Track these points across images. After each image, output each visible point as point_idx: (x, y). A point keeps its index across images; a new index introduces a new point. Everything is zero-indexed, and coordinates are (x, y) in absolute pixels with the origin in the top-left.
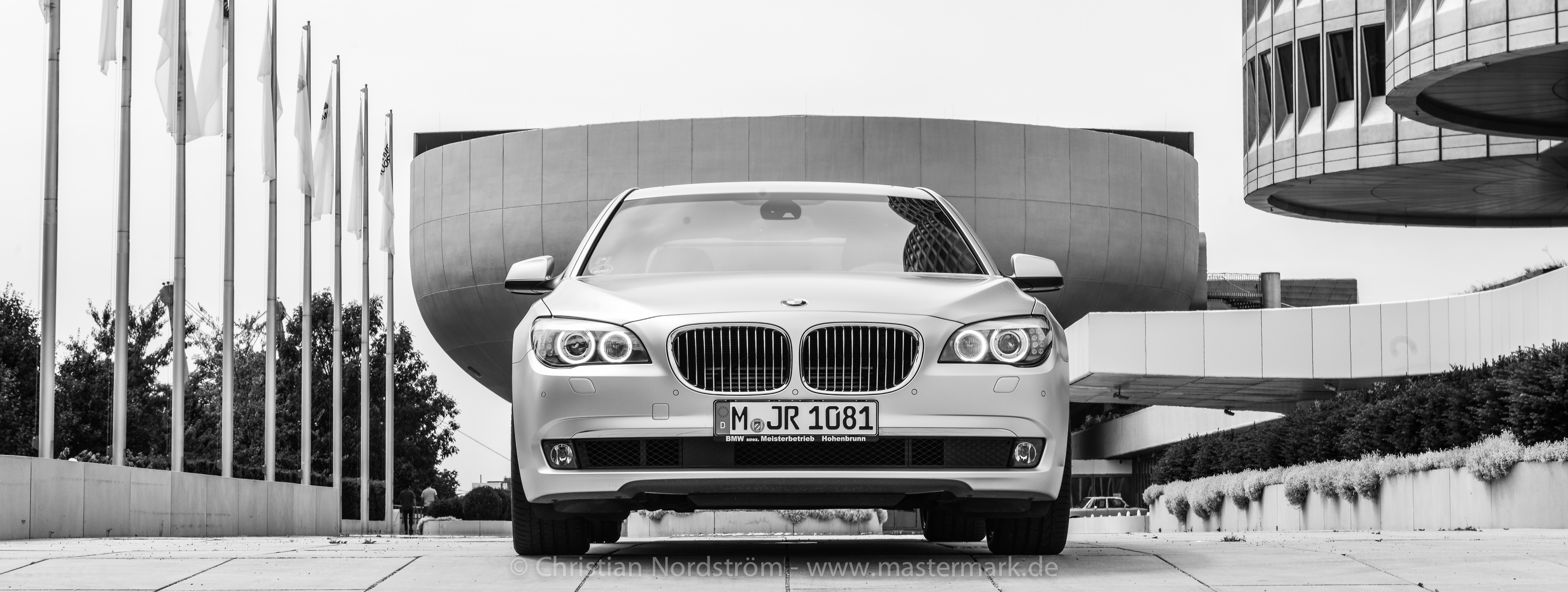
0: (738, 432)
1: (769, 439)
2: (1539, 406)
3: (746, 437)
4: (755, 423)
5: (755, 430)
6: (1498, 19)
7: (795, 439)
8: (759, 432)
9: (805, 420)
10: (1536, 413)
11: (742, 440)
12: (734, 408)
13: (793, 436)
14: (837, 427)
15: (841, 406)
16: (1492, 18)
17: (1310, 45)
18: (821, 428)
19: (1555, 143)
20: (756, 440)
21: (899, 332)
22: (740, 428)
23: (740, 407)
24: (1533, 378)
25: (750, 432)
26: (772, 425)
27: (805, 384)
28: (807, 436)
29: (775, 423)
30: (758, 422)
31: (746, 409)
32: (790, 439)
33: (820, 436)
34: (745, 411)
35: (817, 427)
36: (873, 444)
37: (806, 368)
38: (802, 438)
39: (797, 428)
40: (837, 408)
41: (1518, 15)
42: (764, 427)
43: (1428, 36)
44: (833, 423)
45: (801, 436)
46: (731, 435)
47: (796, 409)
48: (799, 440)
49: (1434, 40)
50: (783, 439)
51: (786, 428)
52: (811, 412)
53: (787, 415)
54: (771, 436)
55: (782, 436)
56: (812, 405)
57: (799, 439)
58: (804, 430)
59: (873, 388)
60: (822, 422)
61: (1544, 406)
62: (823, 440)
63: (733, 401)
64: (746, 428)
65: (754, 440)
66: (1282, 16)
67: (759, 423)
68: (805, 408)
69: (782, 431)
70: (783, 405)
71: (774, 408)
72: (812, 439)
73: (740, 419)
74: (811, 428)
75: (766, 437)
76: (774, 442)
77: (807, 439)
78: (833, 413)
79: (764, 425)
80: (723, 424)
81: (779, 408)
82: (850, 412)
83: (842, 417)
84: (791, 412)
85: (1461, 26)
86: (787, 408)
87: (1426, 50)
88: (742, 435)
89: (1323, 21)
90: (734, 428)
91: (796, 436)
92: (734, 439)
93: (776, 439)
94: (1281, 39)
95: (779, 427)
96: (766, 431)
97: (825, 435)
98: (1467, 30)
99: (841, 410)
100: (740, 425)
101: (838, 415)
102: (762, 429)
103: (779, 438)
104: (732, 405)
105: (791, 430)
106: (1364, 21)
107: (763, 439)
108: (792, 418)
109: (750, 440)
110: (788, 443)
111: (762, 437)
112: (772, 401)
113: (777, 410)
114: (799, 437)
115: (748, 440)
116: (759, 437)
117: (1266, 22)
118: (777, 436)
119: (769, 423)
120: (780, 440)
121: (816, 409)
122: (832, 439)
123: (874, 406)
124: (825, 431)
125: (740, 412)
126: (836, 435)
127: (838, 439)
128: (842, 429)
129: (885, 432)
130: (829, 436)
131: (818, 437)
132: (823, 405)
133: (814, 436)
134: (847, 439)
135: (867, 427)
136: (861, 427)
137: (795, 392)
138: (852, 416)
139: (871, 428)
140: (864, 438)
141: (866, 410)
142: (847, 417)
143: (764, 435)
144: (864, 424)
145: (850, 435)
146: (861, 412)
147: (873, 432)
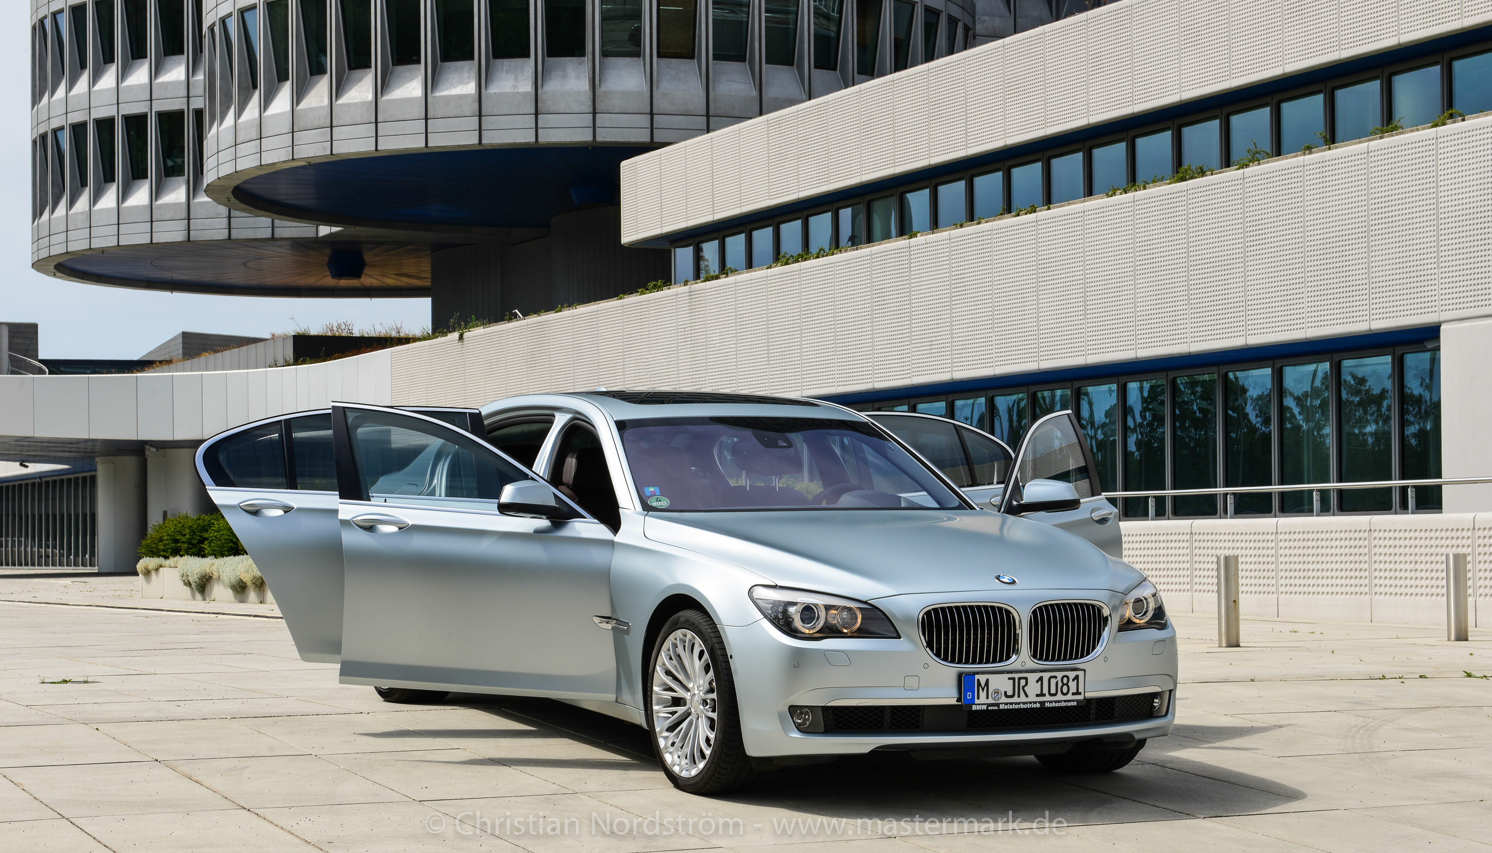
0: (982, 702)
1: (1006, 707)
3: (989, 705)
4: (995, 693)
5: (994, 699)
6: (322, 125)
7: (1025, 706)
8: (999, 700)
9: (1033, 689)
11: (985, 709)
12: (978, 680)
13: (1024, 703)
14: (1056, 694)
15: (1059, 675)
16: (317, 123)
17: (105, 126)
18: (1044, 695)
20: (996, 708)
22: (983, 699)
23: (982, 678)
25: (990, 701)
26: (1008, 694)
27: (1031, 656)
28: (1035, 703)
29: (1010, 693)
30: (997, 692)
31: (988, 680)
32: (1022, 706)
33: (1044, 702)
34: (988, 683)
35: (1042, 695)
36: (1081, 707)
37: (1031, 642)
38: (1031, 705)
39: (1027, 696)
40: (1056, 677)
41: (342, 123)
42: (1001, 696)
43: (254, 134)
44: (1053, 691)
45: (1030, 703)
46: (977, 705)
47: (1026, 679)
49: (261, 138)
50: (1017, 707)
51: (1019, 696)
52: (1037, 682)
53: (1019, 686)
54: (1006, 704)
55: (1016, 704)
56: (1039, 675)
57: (1029, 706)
58: (1032, 698)
59: (1077, 657)
60: (1045, 691)
62: (1046, 706)
63: (978, 673)
64: (987, 698)
65: (994, 708)
66: (77, 95)
68: (1032, 678)
69: (1015, 699)
70: (1016, 676)
71: (1009, 679)
72: (1038, 705)
73: (983, 689)
74: (1037, 695)
75: (1004, 705)
76: (1009, 709)
77: (1034, 706)
78: (1053, 681)
79: (1001, 694)
80: (970, 695)
81: (1014, 679)
82: (1065, 680)
83: (1060, 684)
84: (1023, 682)
85: (287, 127)
86: (1020, 679)
87: (253, 146)
88: (985, 704)
89: (118, 104)
90: (978, 698)
91: (1026, 703)
92: (979, 708)
93: (1011, 707)
94: (76, 117)
95: (1013, 696)
96: (1004, 700)
97: (1048, 702)
98: (293, 132)
99: (1059, 679)
100: (983, 695)
101: (1057, 683)
102: (1001, 698)
103: (1014, 705)
104: (977, 677)
105: (1023, 698)
106: (159, 106)
107: (1002, 707)
108: (1023, 687)
109: (992, 708)
110: (1020, 710)
111: (1001, 705)
112: (1008, 672)
113: (1012, 681)
115: (990, 708)
116: (998, 705)
117: (60, 100)
118: (1011, 704)
119: (1005, 692)
120: (1014, 708)
121: (1041, 679)
122: (1054, 705)
123: (1081, 674)
124: (1048, 698)
125: (983, 683)
126: (1056, 702)
127: (1057, 705)
128: (1059, 697)
129: (1089, 695)
130: (1051, 702)
131: (1042, 703)
132: (1046, 676)
133: (1040, 702)
134: (1065, 704)
135: (1078, 693)
136: (1073, 694)
137: (1023, 664)
138: (1067, 684)
139: (1080, 694)
140: (1076, 704)
141: (1076, 678)
142: (1063, 684)
143: (1002, 703)
144: (1075, 691)
145: (1066, 701)
146: (1073, 680)
147: (1081, 697)
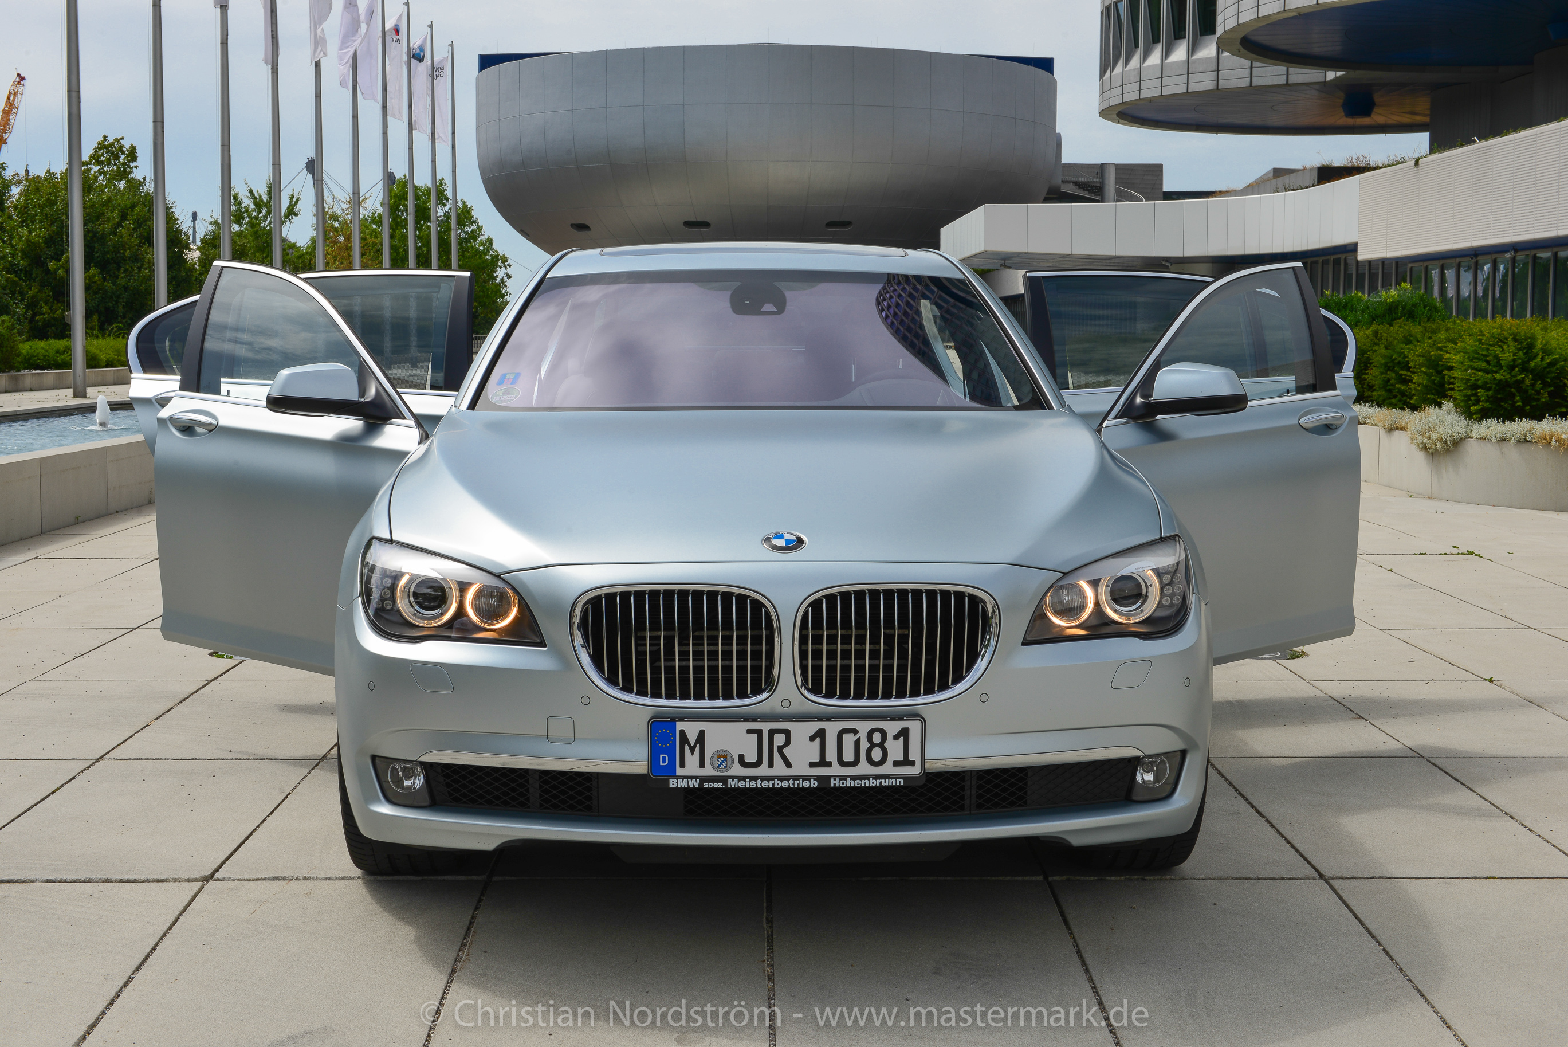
0: (689, 773)
1: (742, 785)
2: (1486, 383)
3: (703, 780)
4: (719, 757)
5: (717, 768)
7: (785, 784)
8: (725, 771)
9: (803, 752)
10: (1483, 389)
11: (697, 786)
12: (682, 732)
13: (781, 779)
14: (856, 762)
15: (863, 727)
18: (829, 765)
19: (1339, 74)
20: (720, 785)
21: (960, 596)
22: (692, 768)
23: (692, 730)
24: (1479, 354)
25: (709, 771)
26: (747, 760)
27: (803, 689)
28: (807, 778)
29: (751, 757)
30: (723, 755)
31: (702, 732)
32: (777, 784)
33: (828, 778)
34: (701, 737)
35: (823, 763)
36: (915, 788)
37: (804, 662)
38: (796, 783)
39: (788, 765)
40: (855, 731)
42: (732, 764)
44: (849, 756)
45: (796, 778)
46: (677, 778)
47: (787, 733)
48: (792, 786)
50: (765, 784)
51: (771, 764)
52: (812, 738)
53: (772, 744)
54: (742, 778)
55: (763, 779)
56: (814, 727)
57: (792, 784)
58: (801, 767)
59: (915, 693)
60: (831, 755)
61: (1491, 383)
62: (832, 785)
63: (682, 720)
64: (702, 765)
65: (715, 785)
67: (725, 757)
68: (801, 731)
69: (763, 770)
70: (766, 727)
71: (749, 731)
72: (814, 784)
73: (692, 752)
74: (812, 765)
75: (736, 780)
76: (750, 788)
77: (806, 784)
78: (849, 740)
79: (732, 760)
80: (664, 759)
81: (759, 733)
82: (877, 738)
83: (865, 745)
84: (779, 739)
86: (772, 733)
88: (696, 778)
90: (683, 766)
91: (787, 778)
92: (683, 784)
93: (753, 784)
95: (758, 764)
96: (737, 770)
97: (835, 777)
99: (863, 735)
100: (692, 760)
101: (857, 743)
102: (730, 768)
103: (759, 782)
104: (680, 726)
105: (779, 769)
107: (732, 784)
108: (781, 749)
109: (710, 785)
110: (772, 790)
111: (730, 781)
112: (746, 720)
113: (755, 736)
114: (791, 781)
115: (706, 785)
116: (724, 780)
118: (754, 778)
119: (741, 758)
120: (759, 786)
121: (821, 734)
122: (850, 783)
123: (914, 727)
124: (836, 770)
125: (692, 739)
126: (854, 778)
127: (858, 783)
128: (864, 768)
129: (934, 766)
130: (843, 778)
131: (824, 780)
132: (832, 729)
133: (817, 778)
134: (872, 783)
135: (907, 762)
136: (896, 764)
137: (786, 703)
138: (881, 745)
139: (913, 763)
140: (901, 782)
141: (904, 733)
142: (873, 745)
143: (733, 778)
144: (901, 758)
145: (877, 777)
146: (896, 737)
147: (916, 770)
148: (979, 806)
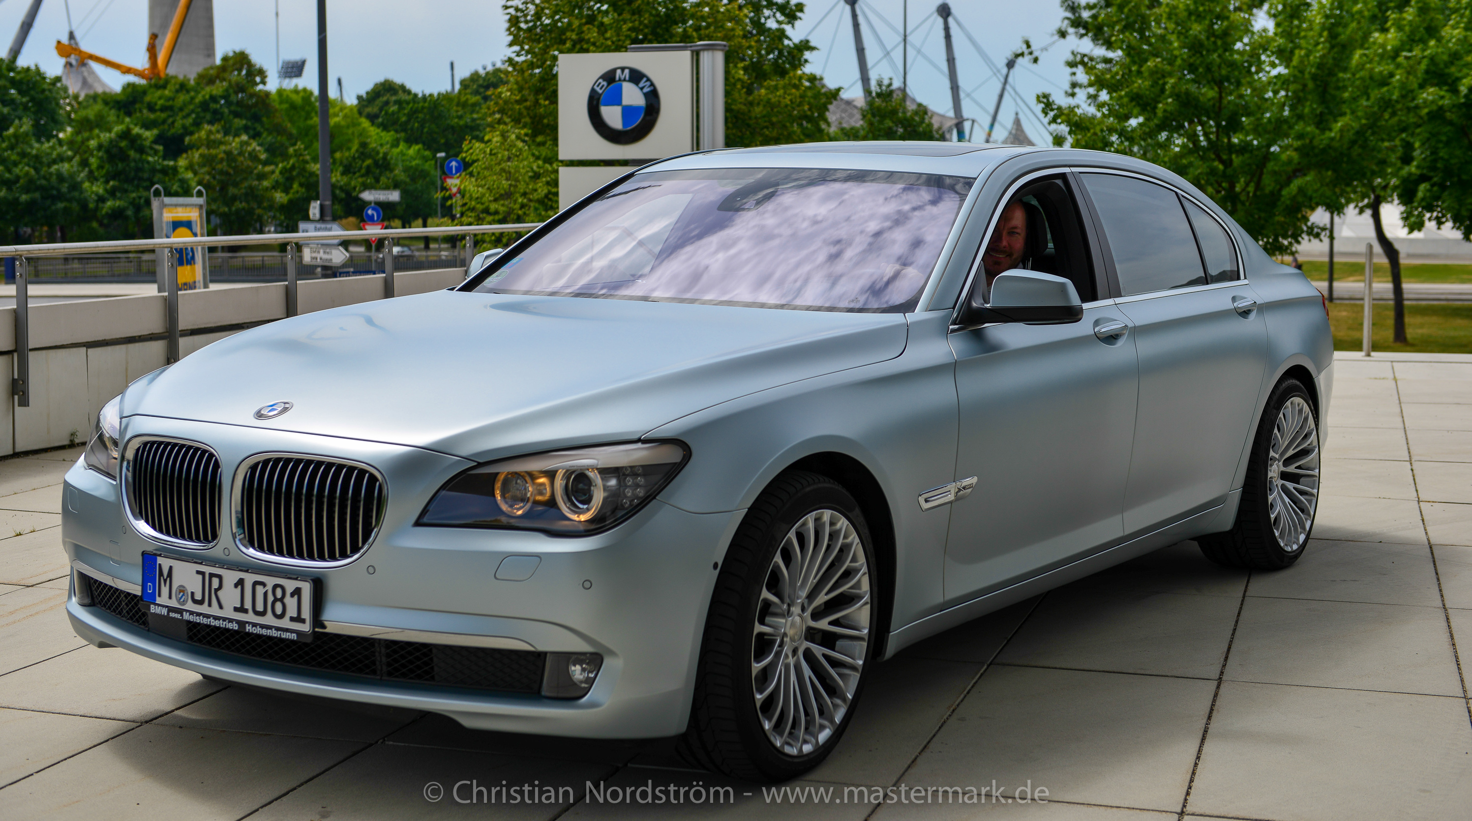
0: (164, 602)
1: (191, 619)
3: (171, 609)
4: (180, 591)
5: (179, 600)
7: (217, 624)
8: (183, 605)
9: (230, 596)
11: (166, 613)
12: (160, 564)
13: (216, 618)
14: (264, 613)
15: (271, 581)
18: (246, 611)
20: (178, 616)
22: (164, 596)
23: (165, 564)
25: (174, 603)
26: (195, 598)
27: (237, 537)
28: (231, 621)
29: (198, 597)
30: (182, 590)
31: (171, 568)
32: (212, 623)
33: (245, 623)
34: (170, 571)
35: (241, 609)
38: (223, 623)
39: (221, 607)
40: (264, 584)
42: (187, 599)
44: (260, 607)
45: (224, 619)
46: (155, 604)
47: (220, 577)
48: (220, 626)
50: (206, 621)
51: (210, 605)
52: (236, 586)
53: (211, 586)
54: (194, 613)
55: (204, 616)
56: (237, 574)
58: (227, 610)
59: (321, 557)
60: (248, 605)
62: (247, 630)
63: (159, 552)
64: (170, 597)
65: (175, 616)
67: (183, 591)
68: (229, 577)
69: (204, 609)
70: (208, 570)
71: (198, 572)
72: (235, 627)
73: (165, 581)
74: (236, 609)
75: (186, 614)
76: (196, 623)
77: (230, 626)
78: (260, 590)
79: (188, 596)
80: (150, 585)
81: (203, 574)
82: (279, 592)
83: (271, 598)
84: (215, 582)
86: (211, 575)
88: (166, 606)
90: (159, 596)
91: (219, 619)
92: (158, 610)
93: (199, 619)
95: (201, 602)
96: (190, 606)
97: (249, 623)
99: (269, 588)
100: (165, 591)
101: (266, 594)
102: (186, 601)
103: (202, 617)
104: (158, 557)
105: (215, 610)
107: (185, 617)
108: (216, 592)
109: (173, 614)
110: (208, 627)
111: (184, 612)
112: (196, 562)
113: (200, 577)
115: (170, 615)
116: (180, 611)
118: (199, 614)
119: (193, 593)
120: (202, 622)
121: (240, 583)
122: (258, 630)
123: (307, 587)
124: (251, 617)
125: (166, 572)
126: (263, 626)
127: (264, 632)
128: (269, 618)
130: (255, 625)
131: (242, 624)
132: (250, 579)
133: (238, 622)
134: (274, 633)
135: (298, 619)
136: (292, 619)
137: (226, 551)
138: (281, 600)
139: (303, 621)
140: (294, 636)
141: (297, 592)
142: (276, 600)
143: (187, 611)
144: (295, 615)
145: (278, 629)
146: (292, 595)
147: (306, 628)
148: (390, 674)
